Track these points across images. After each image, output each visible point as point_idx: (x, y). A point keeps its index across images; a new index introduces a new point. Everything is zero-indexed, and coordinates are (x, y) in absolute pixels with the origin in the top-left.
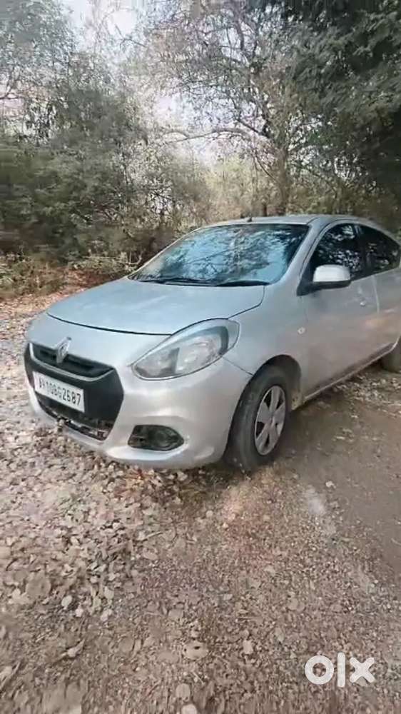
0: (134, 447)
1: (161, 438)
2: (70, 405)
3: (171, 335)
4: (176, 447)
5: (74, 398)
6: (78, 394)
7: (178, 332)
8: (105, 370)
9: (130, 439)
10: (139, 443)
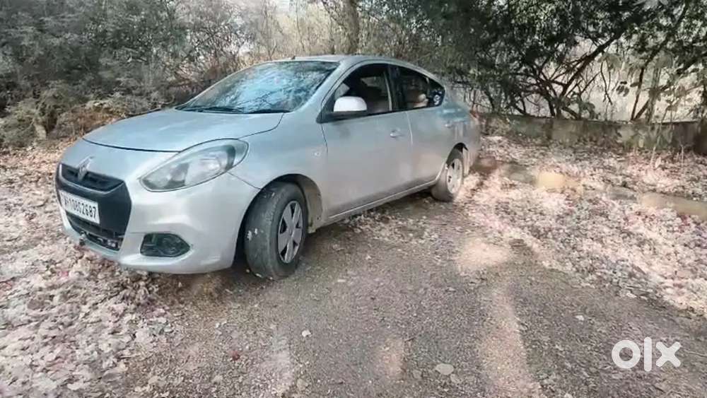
0: (147, 255)
1: (169, 245)
2: (88, 218)
3: (180, 152)
4: (183, 253)
5: (91, 211)
6: (94, 208)
7: (186, 149)
8: (117, 183)
9: (142, 248)
10: (151, 252)
